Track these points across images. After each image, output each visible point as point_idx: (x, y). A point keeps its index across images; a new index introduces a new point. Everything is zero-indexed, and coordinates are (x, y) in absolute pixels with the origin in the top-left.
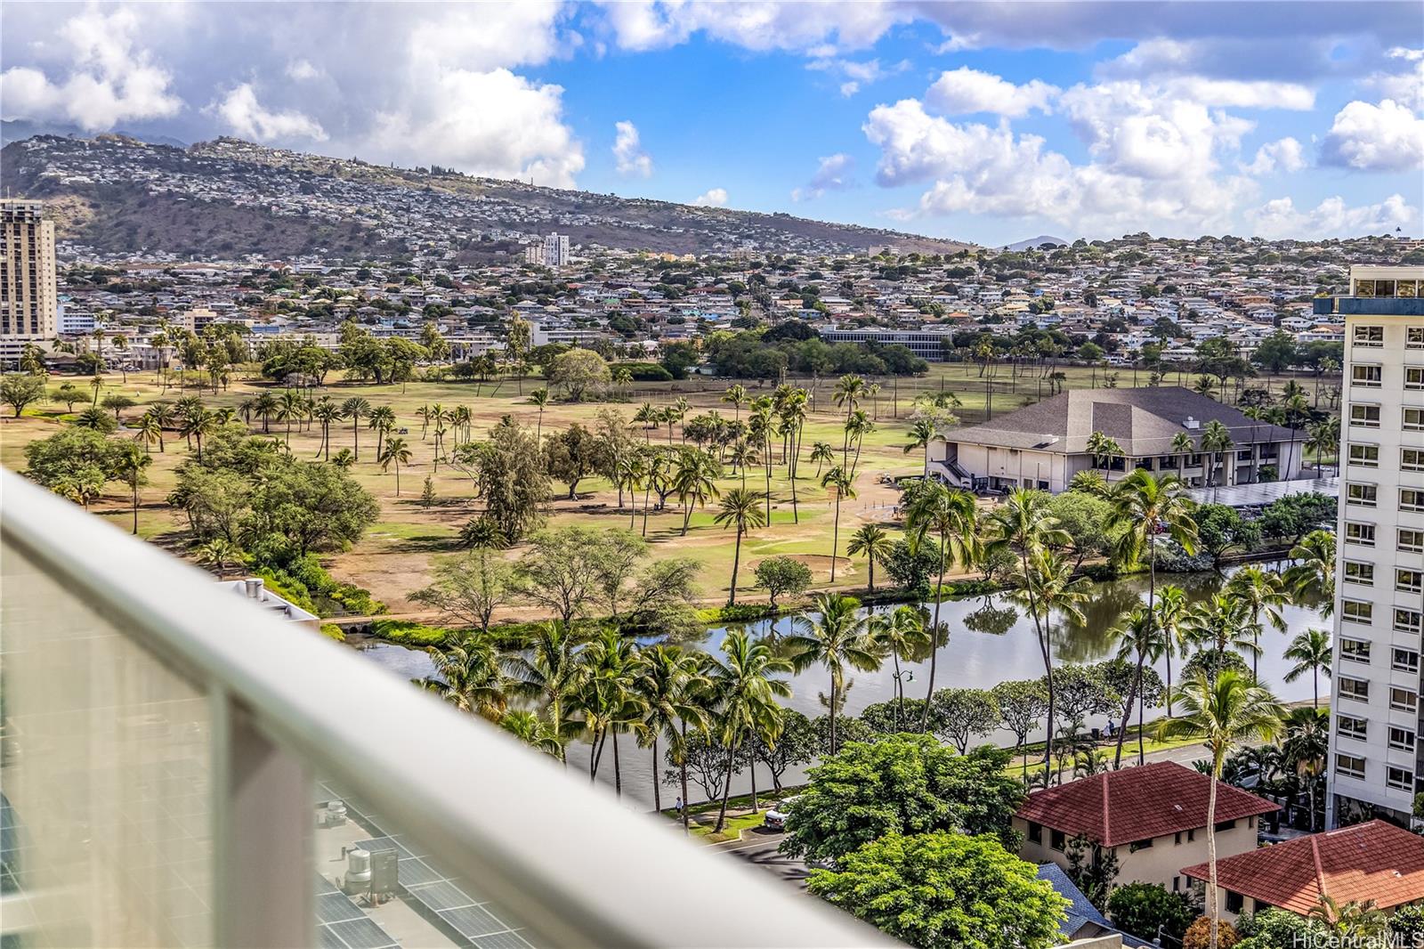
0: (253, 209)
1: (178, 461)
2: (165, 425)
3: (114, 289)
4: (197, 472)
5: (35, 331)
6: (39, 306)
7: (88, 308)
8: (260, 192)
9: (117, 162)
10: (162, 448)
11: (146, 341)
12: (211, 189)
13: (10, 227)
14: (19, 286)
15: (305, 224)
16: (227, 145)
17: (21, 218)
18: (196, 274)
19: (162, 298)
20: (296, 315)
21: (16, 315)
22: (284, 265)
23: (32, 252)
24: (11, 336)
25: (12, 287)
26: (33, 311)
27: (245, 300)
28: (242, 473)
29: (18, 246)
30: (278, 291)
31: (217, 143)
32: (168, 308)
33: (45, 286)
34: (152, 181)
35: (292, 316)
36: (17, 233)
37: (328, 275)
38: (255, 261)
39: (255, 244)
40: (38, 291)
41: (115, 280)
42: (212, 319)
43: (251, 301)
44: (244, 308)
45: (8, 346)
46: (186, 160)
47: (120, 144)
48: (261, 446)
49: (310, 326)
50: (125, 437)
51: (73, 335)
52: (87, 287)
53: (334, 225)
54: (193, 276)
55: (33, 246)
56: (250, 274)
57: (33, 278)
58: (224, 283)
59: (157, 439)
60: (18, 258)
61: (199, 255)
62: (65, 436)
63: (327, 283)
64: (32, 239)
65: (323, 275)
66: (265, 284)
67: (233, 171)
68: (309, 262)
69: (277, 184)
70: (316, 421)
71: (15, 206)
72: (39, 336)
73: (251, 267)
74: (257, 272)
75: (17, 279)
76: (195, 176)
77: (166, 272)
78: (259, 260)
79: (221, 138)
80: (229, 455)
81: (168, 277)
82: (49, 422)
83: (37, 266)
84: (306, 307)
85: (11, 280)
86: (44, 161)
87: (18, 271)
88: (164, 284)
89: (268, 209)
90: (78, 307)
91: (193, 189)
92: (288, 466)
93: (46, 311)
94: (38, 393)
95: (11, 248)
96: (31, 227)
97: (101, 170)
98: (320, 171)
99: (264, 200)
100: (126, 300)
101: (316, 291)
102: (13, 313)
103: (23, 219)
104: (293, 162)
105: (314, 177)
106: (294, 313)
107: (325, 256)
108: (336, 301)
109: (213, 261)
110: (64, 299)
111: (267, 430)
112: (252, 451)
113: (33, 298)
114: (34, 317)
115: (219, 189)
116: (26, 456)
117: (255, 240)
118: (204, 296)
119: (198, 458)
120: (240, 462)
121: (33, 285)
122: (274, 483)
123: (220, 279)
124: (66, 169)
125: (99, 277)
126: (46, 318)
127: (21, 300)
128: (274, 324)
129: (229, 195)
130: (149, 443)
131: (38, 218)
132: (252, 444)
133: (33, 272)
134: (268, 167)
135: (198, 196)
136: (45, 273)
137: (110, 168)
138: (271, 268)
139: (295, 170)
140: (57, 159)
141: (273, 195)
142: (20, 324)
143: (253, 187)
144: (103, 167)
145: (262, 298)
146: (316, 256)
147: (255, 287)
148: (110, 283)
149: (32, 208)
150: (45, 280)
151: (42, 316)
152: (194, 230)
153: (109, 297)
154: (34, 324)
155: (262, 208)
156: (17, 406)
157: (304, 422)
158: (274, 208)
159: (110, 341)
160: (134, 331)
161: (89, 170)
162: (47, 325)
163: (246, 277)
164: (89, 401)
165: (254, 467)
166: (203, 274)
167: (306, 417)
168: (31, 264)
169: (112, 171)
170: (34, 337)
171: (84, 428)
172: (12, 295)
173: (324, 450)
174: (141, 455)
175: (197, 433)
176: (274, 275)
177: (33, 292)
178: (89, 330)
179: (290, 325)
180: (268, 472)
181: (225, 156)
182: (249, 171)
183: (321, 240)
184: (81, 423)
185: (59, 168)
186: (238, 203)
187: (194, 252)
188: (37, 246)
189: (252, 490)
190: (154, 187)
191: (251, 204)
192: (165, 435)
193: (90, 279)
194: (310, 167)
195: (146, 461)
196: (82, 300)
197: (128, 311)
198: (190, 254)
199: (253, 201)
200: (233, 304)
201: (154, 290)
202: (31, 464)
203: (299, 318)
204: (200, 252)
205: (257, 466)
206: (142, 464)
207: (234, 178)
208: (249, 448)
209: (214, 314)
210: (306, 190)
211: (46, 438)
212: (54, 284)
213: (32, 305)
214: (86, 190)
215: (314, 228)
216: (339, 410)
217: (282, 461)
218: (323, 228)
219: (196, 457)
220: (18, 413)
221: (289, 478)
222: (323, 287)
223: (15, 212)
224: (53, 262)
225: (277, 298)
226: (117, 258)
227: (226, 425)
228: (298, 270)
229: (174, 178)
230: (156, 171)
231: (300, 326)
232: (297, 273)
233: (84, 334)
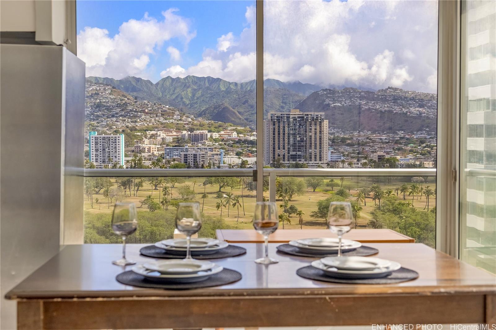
0: (400, 114)
1: (371, 209)
2: (366, 196)
3: (348, 145)
4: (379, 213)
5: (320, 160)
6: (322, 151)
7: (339, 152)
8: (403, 107)
9: (350, 98)
10: (365, 204)
11: (360, 164)
12: (385, 107)
13: (313, 123)
14: (316, 144)
15: (420, 119)
16: (391, 90)
17: (317, 119)
18: (378, 139)
19: (366, 148)
20: (416, 155)
21: (314, 155)
22: (412, 135)
23: (320, 132)
24: (312, 162)
25: (313, 144)
26: (320, 153)
27: (397, 149)
28: (396, 214)
29: (316, 129)
30: (409, 145)
31: (387, 89)
32: (368, 152)
33: (325, 144)
34: (363, 104)
35: (415, 155)
36: (316, 125)
37: (429, 139)
38: (401, 134)
39: (401, 127)
40: (322, 146)
41: (349, 141)
42: (384, 156)
43: (399, 149)
44: (396, 152)
45: (311, 166)
46: (376, 96)
47: (352, 91)
48: (403, 205)
49: (422, 159)
50: (352, 200)
51: (333, 162)
52: (339, 144)
53: (431, 120)
54: (377, 140)
55: (321, 129)
56: (399, 139)
57: (320, 141)
58: (389, 142)
59: (364, 201)
60: (315, 134)
61: (379, 132)
62: (331, 199)
63: (429, 142)
64: (320, 127)
65: (427, 139)
66: (404, 142)
67: (394, 100)
68: (422, 134)
69: (410, 104)
70: (423, 196)
71: (315, 115)
72: (322, 162)
73: (399, 136)
74: (401, 138)
75: (315, 141)
76: (379, 102)
77: (367, 138)
78: (402, 133)
79: (389, 87)
80: (391, 207)
81: (368, 140)
82: (325, 193)
83: (322, 136)
84: (420, 151)
85: (313, 142)
86: (325, 98)
87: (315, 138)
88: (367, 143)
89: (406, 113)
90: (335, 152)
91: (378, 107)
92: (413, 213)
93: (325, 153)
94: (321, 183)
95: (313, 130)
96: (320, 122)
97: (345, 101)
98: (427, 99)
99: (405, 110)
100: (353, 149)
101: (424, 145)
102: (313, 154)
103: (318, 120)
104: (416, 95)
105: (424, 101)
106: (415, 154)
107: (428, 131)
108: (432, 149)
109: (384, 134)
110: (331, 148)
111: (405, 199)
112: (399, 206)
113: (320, 148)
114: (320, 155)
115: (388, 107)
116: (317, 206)
117: (401, 125)
118: (381, 147)
119: (379, 208)
120: (395, 210)
121: (320, 144)
122: (408, 219)
123: (387, 141)
124: (332, 101)
125: (343, 140)
126: (325, 156)
127: (316, 149)
128: (407, 158)
129: (391, 109)
130: (361, 202)
131: (323, 119)
132: (400, 204)
133: (320, 139)
134: (406, 98)
135: (380, 110)
136: (325, 139)
137: (348, 100)
138: (407, 136)
139: (417, 98)
140: (328, 97)
141: (408, 108)
142: (315, 158)
143: (401, 105)
144: (345, 100)
145: (403, 148)
146: (424, 132)
147: (400, 144)
148: (347, 143)
149: (321, 115)
150: (325, 142)
151: (323, 155)
152: (378, 122)
153: (347, 148)
154: (320, 158)
155: (404, 113)
156: (314, 188)
157: (419, 196)
158: (408, 113)
159: (347, 164)
160: (355, 161)
161: (340, 101)
162: (325, 158)
163: (397, 140)
164: (339, 186)
165: (400, 213)
166: (381, 139)
167: (420, 194)
168: (320, 136)
169: (349, 101)
170: (320, 162)
171: (338, 196)
172: (313, 147)
173: (427, 207)
174: (359, 207)
175: (379, 199)
176: (407, 139)
177: (320, 146)
178: (340, 160)
179: (414, 158)
180: (406, 215)
181: (390, 94)
182: (399, 100)
183: (426, 125)
184: (337, 194)
185: (330, 100)
186: (395, 112)
187: (378, 131)
188: (322, 129)
189: (399, 221)
190: (364, 107)
191: (400, 112)
192: (367, 199)
193: (340, 141)
194: (423, 97)
195: (360, 209)
196: (337, 149)
197: (353, 153)
198: (376, 132)
199: (400, 111)
200: (392, 150)
201: (363, 145)
202: (319, 209)
203: (418, 156)
204: (380, 130)
205: (402, 212)
206: (359, 210)
207: (394, 102)
208: (398, 205)
209: (385, 154)
210: (421, 106)
211: (325, 199)
212: (328, 143)
213: (320, 151)
214: (339, 108)
215: (424, 121)
216: (433, 192)
217: (411, 210)
218: (427, 121)
219: (378, 208)
220: (314, 190)
221: (413, 217)
222: (427, 143)
223: (315, 117)
224: (328, 135)
225: (409, 148)
226: (349, 133)
227: (390, 196)
228: (417, 137)
229: (371, 103)
230: (364, 101)
231: (418, 159)
232: (417, 138)
233: (338, 161)
